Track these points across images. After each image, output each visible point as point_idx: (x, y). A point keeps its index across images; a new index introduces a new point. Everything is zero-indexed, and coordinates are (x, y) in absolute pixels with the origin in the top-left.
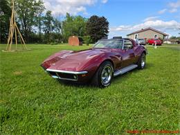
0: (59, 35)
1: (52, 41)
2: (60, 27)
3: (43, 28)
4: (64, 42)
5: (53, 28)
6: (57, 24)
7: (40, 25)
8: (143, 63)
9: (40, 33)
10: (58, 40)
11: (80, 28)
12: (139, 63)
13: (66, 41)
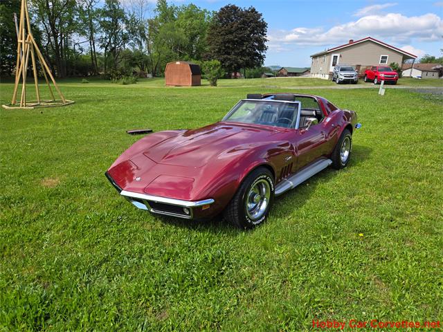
0: (141, 56)
1: (123, 73)
2: (143, 36)
3: (101, 40)
4: (154, 75)
5: (125, 39)
6: (136, 30)
7: (92, 30)
8: (346, 154)
9: (93, 53)
10: (137, 69)
11: (193, 38)
12: (334, 154)
13: (158, 73)
